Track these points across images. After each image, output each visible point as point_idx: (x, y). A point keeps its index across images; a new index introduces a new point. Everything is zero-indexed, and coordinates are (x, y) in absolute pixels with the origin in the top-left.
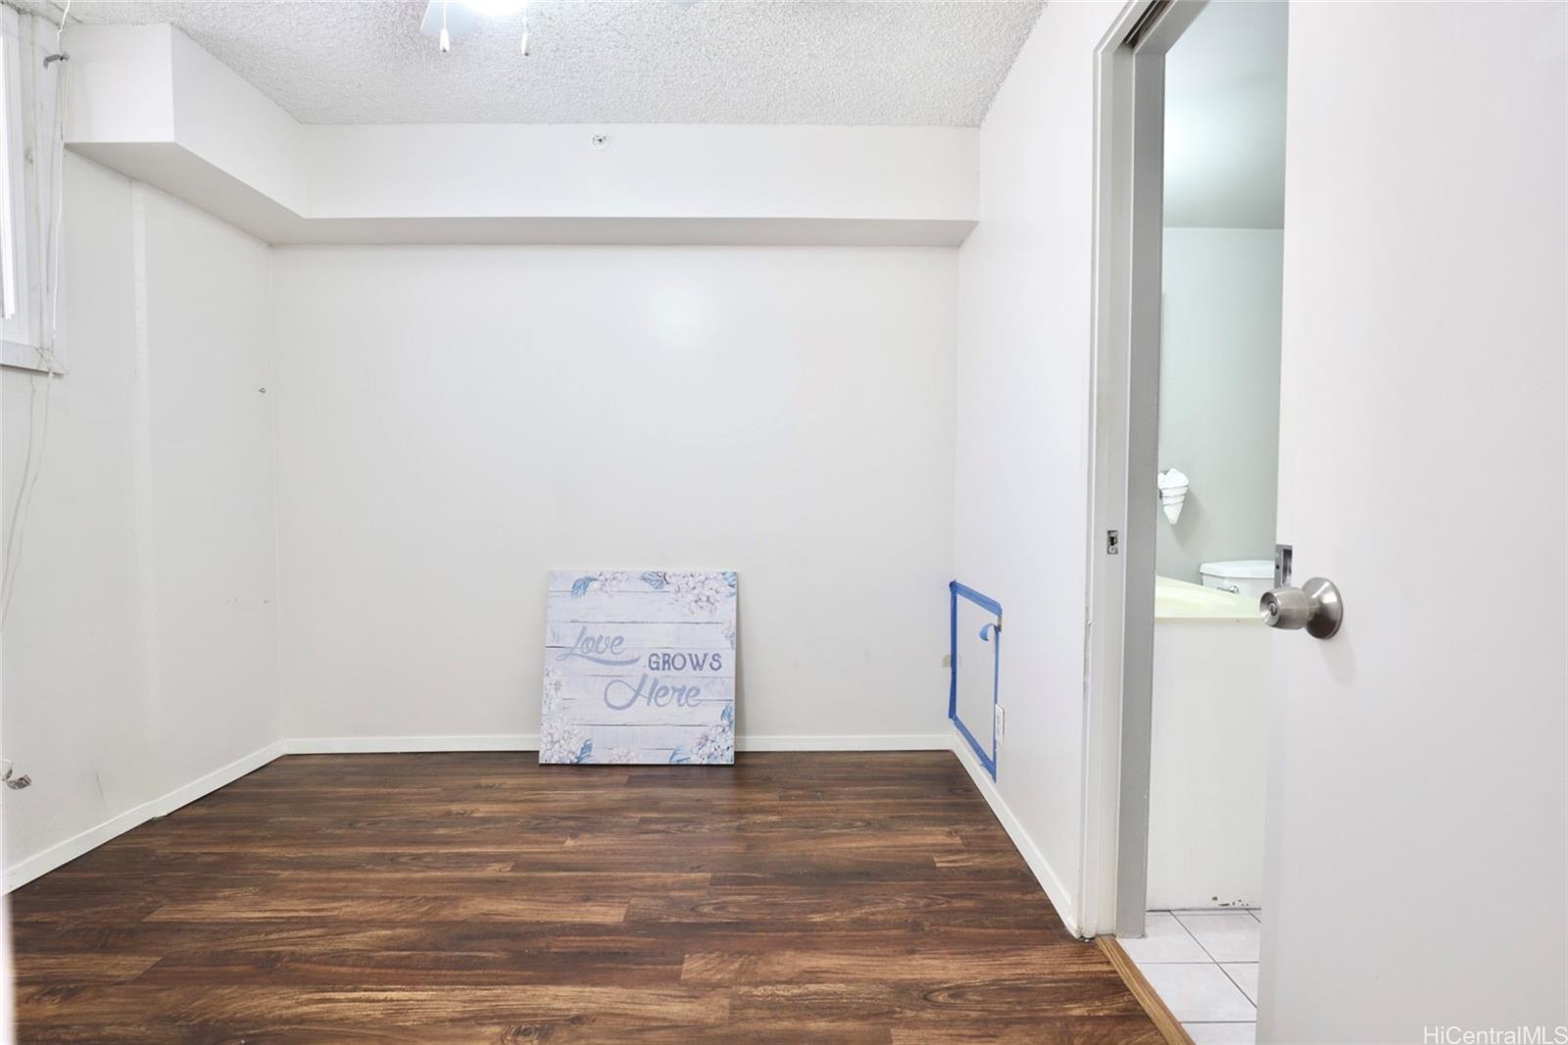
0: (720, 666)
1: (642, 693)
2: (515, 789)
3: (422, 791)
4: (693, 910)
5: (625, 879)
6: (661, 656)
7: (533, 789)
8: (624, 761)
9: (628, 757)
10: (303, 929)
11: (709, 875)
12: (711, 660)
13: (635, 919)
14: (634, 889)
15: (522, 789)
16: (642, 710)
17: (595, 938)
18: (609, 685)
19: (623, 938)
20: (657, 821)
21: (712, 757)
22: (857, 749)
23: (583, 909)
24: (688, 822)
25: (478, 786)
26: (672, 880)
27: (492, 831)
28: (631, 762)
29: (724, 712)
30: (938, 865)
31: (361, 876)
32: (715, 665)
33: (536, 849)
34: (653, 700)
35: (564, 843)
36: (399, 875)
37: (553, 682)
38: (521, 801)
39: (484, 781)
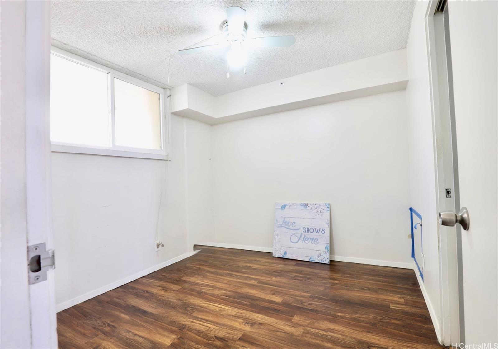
0: (325, 233)
1: (301, 239)
2: (264, 262)
3: (243, 259)
4: (302, 303)
5: (285, 291)
6: (306, 228)
7: (269, 263)
8: (295, 259)
9: (297, 258)
10: (208, 287)
11: (310, 295)
12: (322, 231)
13: (285, 302)
14: (287, 294)
15: (266, 262)
16: (300, 244)
17: (272, 305)
18: (292, 236)
19: (280, 306)
20: (300, 277)
21: (322, 261)
22: (375, 265)
23: (272, 296)
24: (309, 278)
25: (256, 260)
26: (298, 294)
27: (255, 272)
28: (298, 259)
29: (326, 247)
30: (391, 307)
31: (223, 277)
32: (323, 232)
33: (265, 278)
34: (304, 241)
35: (272, 278)
36: (232, 279)
37: (276, 234)
38: (265, 266)
39: (258, 259)
